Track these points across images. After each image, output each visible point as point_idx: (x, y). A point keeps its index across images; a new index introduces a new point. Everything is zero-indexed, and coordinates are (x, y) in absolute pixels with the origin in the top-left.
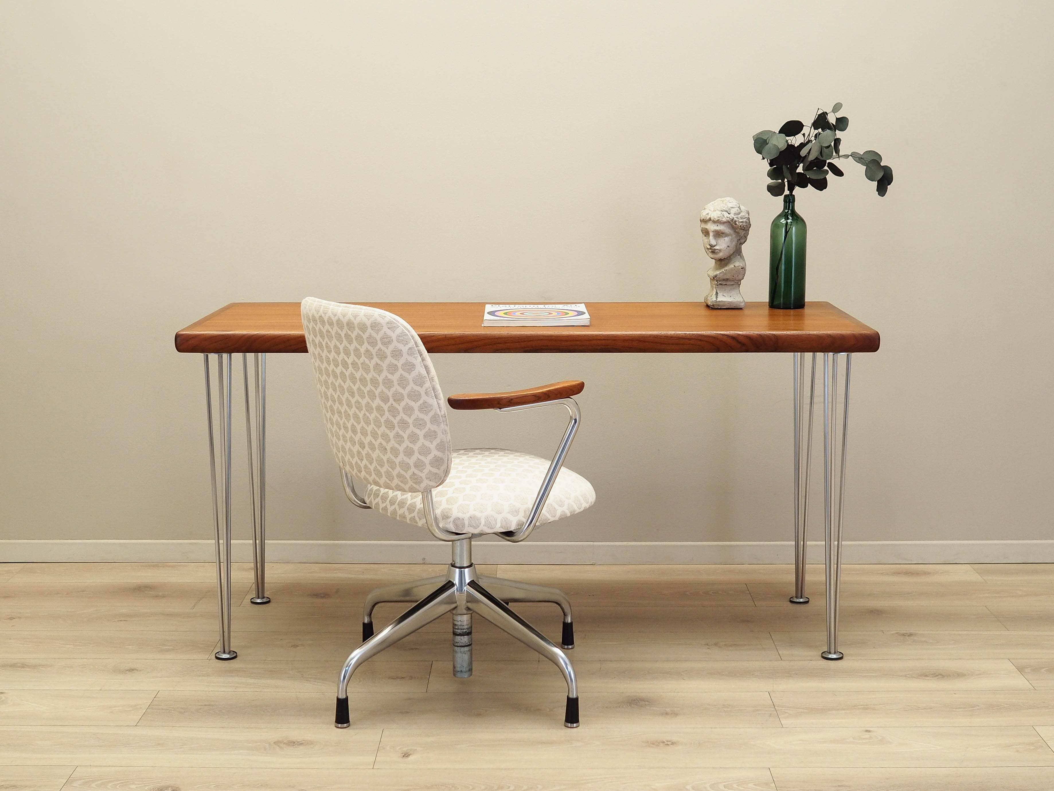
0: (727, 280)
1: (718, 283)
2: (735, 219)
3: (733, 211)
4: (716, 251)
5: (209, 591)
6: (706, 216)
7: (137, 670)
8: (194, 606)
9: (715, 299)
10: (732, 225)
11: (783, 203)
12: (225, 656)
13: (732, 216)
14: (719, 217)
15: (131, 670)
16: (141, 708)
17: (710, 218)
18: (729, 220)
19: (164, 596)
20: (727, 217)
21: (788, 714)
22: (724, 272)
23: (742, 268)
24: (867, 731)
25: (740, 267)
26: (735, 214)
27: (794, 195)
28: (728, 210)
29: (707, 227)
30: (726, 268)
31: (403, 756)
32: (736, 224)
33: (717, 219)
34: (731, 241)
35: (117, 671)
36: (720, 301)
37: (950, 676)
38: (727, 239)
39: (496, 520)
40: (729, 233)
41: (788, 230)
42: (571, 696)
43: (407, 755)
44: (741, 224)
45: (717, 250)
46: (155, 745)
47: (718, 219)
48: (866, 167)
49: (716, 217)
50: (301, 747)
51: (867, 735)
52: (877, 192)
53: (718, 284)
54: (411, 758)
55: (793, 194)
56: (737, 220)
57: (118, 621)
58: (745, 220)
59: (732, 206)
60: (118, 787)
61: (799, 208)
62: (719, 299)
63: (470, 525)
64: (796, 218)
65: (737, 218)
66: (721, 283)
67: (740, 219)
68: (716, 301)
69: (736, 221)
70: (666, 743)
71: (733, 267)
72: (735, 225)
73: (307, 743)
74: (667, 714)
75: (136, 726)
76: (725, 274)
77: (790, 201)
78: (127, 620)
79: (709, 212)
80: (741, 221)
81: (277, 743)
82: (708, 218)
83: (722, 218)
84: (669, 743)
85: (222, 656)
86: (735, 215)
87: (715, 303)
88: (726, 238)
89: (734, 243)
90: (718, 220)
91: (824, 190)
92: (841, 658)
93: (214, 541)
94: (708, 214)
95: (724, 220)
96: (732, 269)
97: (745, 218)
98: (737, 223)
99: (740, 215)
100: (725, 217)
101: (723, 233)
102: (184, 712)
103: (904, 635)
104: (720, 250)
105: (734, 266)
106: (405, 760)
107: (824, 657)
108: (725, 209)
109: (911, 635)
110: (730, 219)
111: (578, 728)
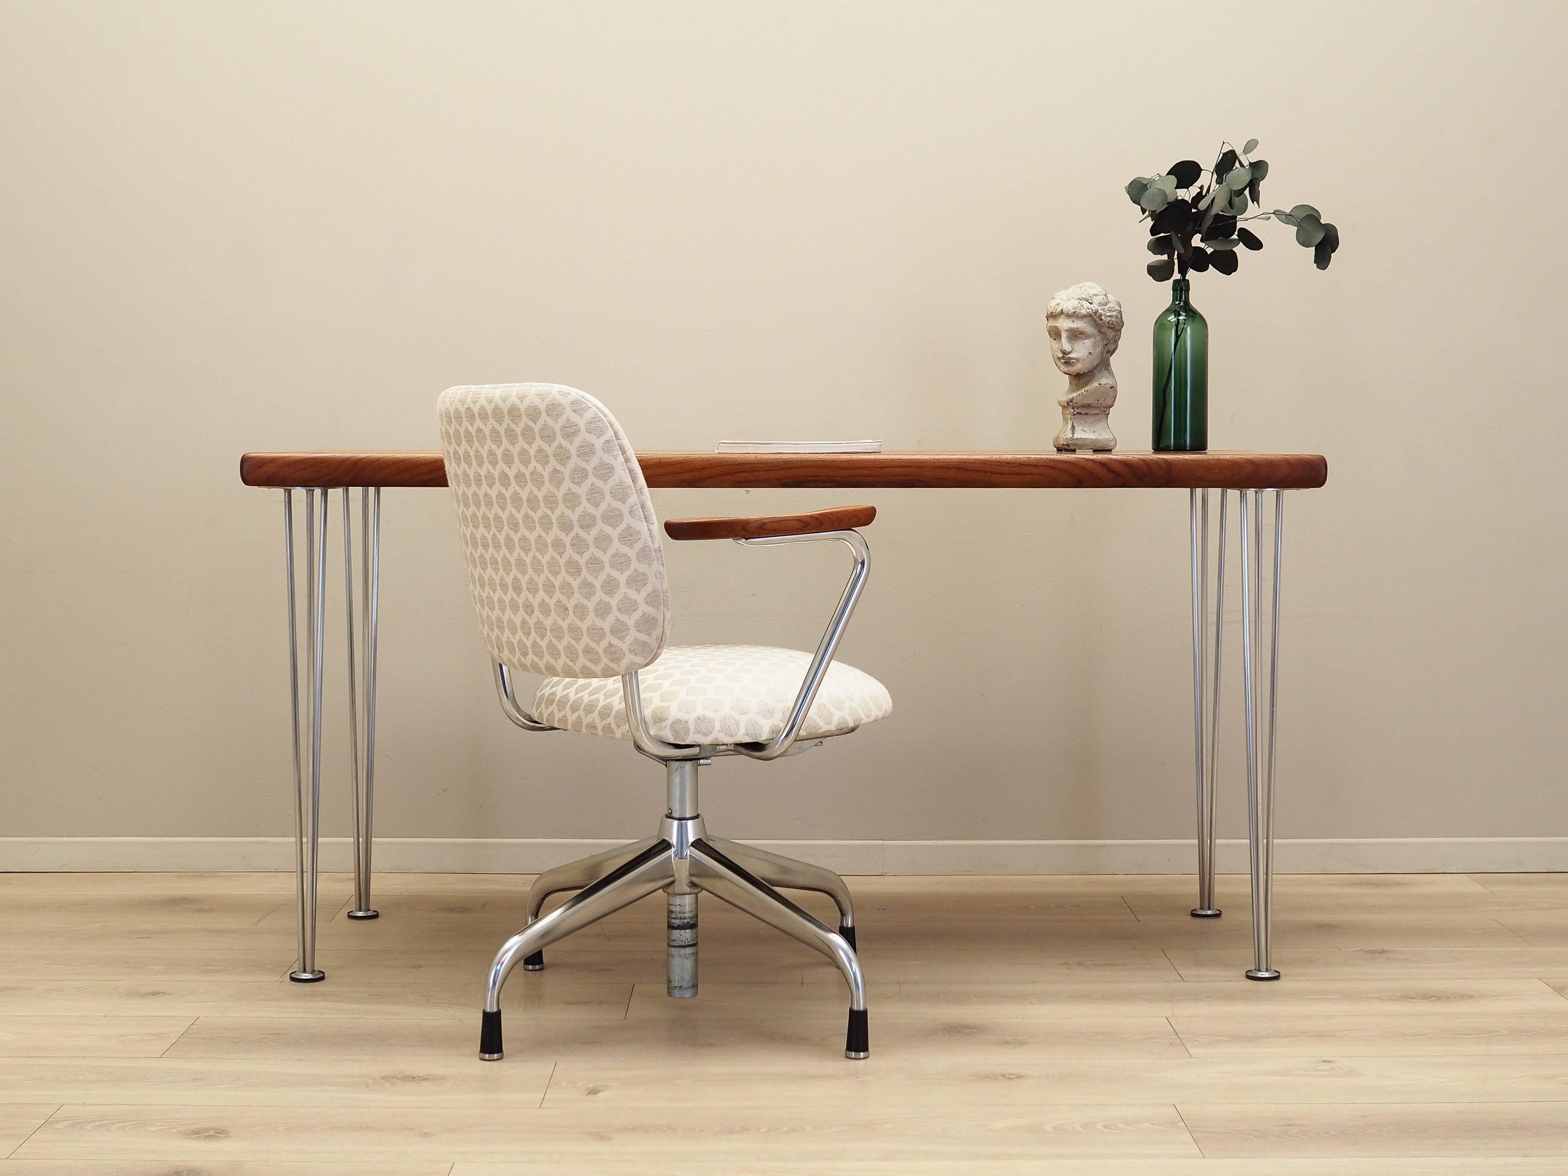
0: (1089, 406)
1: (1074, 411)
2: (1100, 311)
3: (1096, 300)
4: (1072, 361)
5: (283, 905)
6: (1056, 307)
7: (165, 994)
8: (259, 921)
9: (1071, 436)
10: (1095, 321)
11: (1172, 292)
12: (306, 976)
13: (1095, 307)
14: (1075, 308)
15: (156, 994)
16: (169, 1037)
17: (1062, 310)
18: (1091, 313)
19: (210, 911)
20: (1088, 308)
21: (1198, 1042)
22: (1084, 393)
23: (1111, 388)
24: (1325, 1061)
25: (1108, 386)
26: (1100, 304)
27: (1188, 280)
28: (1088, 298)
29: (1056, 325)
30: (1087, 388)
31: (589, 1093)
32: (1101, 320)
33: (1072, 311)
34: (1094, 346)
35: (132, 994)
36: (1078, 439)
37: (1449, 997)
38: (1088, 342)
39: (738, 724)
40: (1090, 332)
41: (1179, 334)
42: (855, 1008)
43: (594, 1092)
44: (1109, 319)
45: (1073, 359)
46: (190, 1080)
47: (1074, 310)
48: (1296, 228)
49: (1071, 308)
50: (424, 1083)
51: (1326, 1066)
52: (1316, 265)
53: (1075, 413)
54: (600, 1095)
55: (1187, 278)
56: (1103, 313)
57: (137, 938)
58: (1115, 313)
59: (1094, 293)
60: (128, 1129)
61: (1196, 300)
62: (1076, 436)
63: (697, 731)
64: (1193, 314)
65: (1103, 310)
66: (1079, 411)
67: (1108, 311)
68: (1072, 438)
69: (1101, 315)
70: (1008, 1076)
71: (1098, 385)
72: (1100, 322)
73: (435, 1079)
74: (1007, 1043)
75: (160, 1057)
76: (1086, 397)
77: (1181, 289)
78: (151, 938)
79: (1061, 301)
80: (1109, 314)
81: (387, 1078)
82: (1059, 310)
83: (1080, 309)
84: (1012, 1077)
85: (300, 976)
86: (1099, 306)
87: (1070, 442)
88: (1086, 341)
89: (1099, 349)
90: (1074, 312)
91: (1233, 273)
92: (1277, 978)
93: (294, 839)
94: (1058, 304)
95: (1084, 312)
96: (1096, 389)
97: (1114, 311)
98: (1103, 317)
99: (1107, 306)
100: (1085, 307)
101: (1082, 333)
102: (238, 1042)
103: (1372, 952)
104: (1078, 360)
105: (1100, 384)
106: (591, 1097)
107: (1249, 976)
108: (1084, 296)
109: (1383, 952)
110: (1092, 310)
111: (868, 1059)
